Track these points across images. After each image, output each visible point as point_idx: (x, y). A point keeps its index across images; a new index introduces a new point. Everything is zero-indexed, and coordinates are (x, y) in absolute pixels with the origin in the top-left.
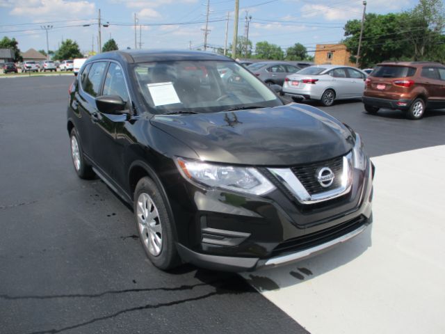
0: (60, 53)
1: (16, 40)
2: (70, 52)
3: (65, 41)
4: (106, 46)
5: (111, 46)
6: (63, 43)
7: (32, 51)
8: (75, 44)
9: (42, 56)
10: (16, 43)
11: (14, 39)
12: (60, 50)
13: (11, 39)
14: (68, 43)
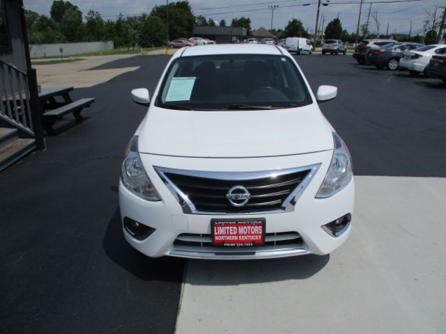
0: (285, 32)
1: (250, 19)
2: (295, 29)
3: (291, 21)
4: (330, 25)
5: (336, 23)
6: (290, 22)
7: (262, 29)
8: (299, 22)
9: (269, 34)
10: (250, 22)
11: (248, 19)
12: (287, 28)
13: (246, 18)
14: (295, 21)
